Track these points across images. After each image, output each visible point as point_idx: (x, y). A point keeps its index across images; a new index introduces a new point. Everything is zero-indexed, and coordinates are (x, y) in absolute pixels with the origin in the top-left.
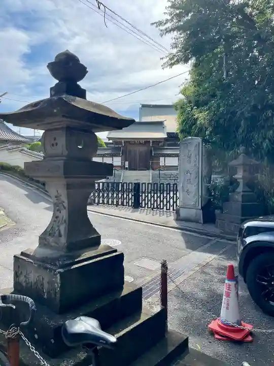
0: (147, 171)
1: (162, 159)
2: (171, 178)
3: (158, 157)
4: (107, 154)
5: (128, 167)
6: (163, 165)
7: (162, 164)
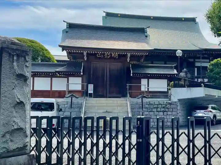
0: (122, 99)
1: (144, 82)
2: (159, 109)
3: (138, 78)
4: (59, 72)
5: (92, 92)
6: (146, 90)
7: (143, 89)
